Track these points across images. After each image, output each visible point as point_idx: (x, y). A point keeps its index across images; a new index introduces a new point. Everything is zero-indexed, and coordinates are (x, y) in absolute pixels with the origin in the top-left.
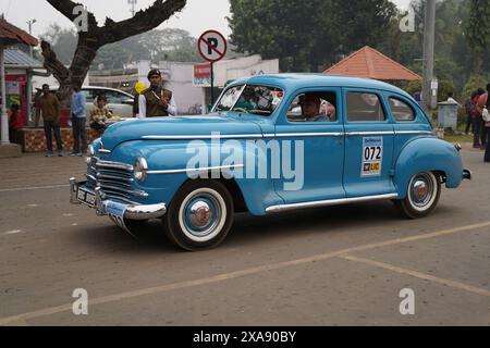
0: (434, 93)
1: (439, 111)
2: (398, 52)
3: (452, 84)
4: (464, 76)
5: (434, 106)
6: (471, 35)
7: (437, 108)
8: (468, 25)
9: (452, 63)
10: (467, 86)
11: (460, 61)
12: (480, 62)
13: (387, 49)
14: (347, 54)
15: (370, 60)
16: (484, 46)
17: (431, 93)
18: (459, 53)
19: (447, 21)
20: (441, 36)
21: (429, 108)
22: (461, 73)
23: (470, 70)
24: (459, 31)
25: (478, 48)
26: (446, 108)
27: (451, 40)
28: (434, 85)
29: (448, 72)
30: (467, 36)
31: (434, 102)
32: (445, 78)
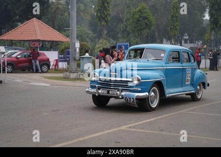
0: (78, 50)
1: (81, 61)
2: (56, 23)
3: (89, 45)
4: (97, 40)
5: (78, 58)
6: (99, 15)
7: (79, 60)
8: (97, 8)
9: (90, 32)
10: (97, 46)
11: (94, 31)
12: (105, 32)
13: (49, 21)
14: (22, 22)
15: (37, 28)
16: (106, 22)
17: (75, 50)
18: (93, 26)
19: (85, 5)
20: (82, 14)
21: (75, 59)
22: (95, 38)
23: (100, 36)
24: (93, 12)
25: (103, 23)
26: (85, 59)
27: (88, 18)
28: (78, 45)
29: (87, 37)
30: (97, 15)
31: (77, 56)
32: (85, 41)
